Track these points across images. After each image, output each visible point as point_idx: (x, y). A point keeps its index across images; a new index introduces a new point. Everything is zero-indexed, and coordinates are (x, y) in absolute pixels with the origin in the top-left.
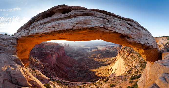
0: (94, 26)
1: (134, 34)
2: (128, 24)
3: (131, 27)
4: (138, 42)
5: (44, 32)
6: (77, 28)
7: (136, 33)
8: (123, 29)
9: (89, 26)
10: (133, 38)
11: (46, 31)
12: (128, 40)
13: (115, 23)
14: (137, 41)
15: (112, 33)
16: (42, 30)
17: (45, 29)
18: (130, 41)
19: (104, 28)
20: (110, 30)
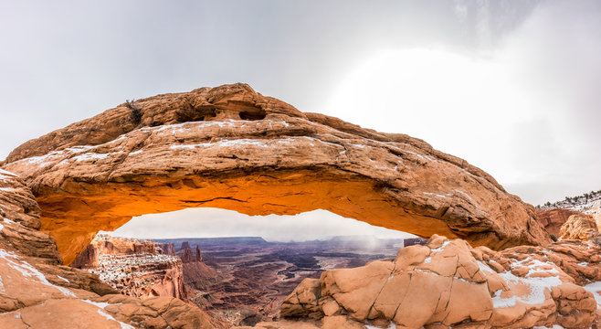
0: (318, 162)
1: (408, 177)
2: (392, 151)
3: (400, 160)
4: (422, 201)
5: (201, 168)
6: (286, 166)
7: (416, 176)
8: (377, 167)
9: (308, 162)
10: (406, 190)
11: (212, 166)
12: (394, 194)
13: (359, 153)
14: (419, 199)
15: (353, 177)
16: (195, 161)
17: (205, 159)
18: (398, 197)
19: (337, 167)
20: (349, 171)
